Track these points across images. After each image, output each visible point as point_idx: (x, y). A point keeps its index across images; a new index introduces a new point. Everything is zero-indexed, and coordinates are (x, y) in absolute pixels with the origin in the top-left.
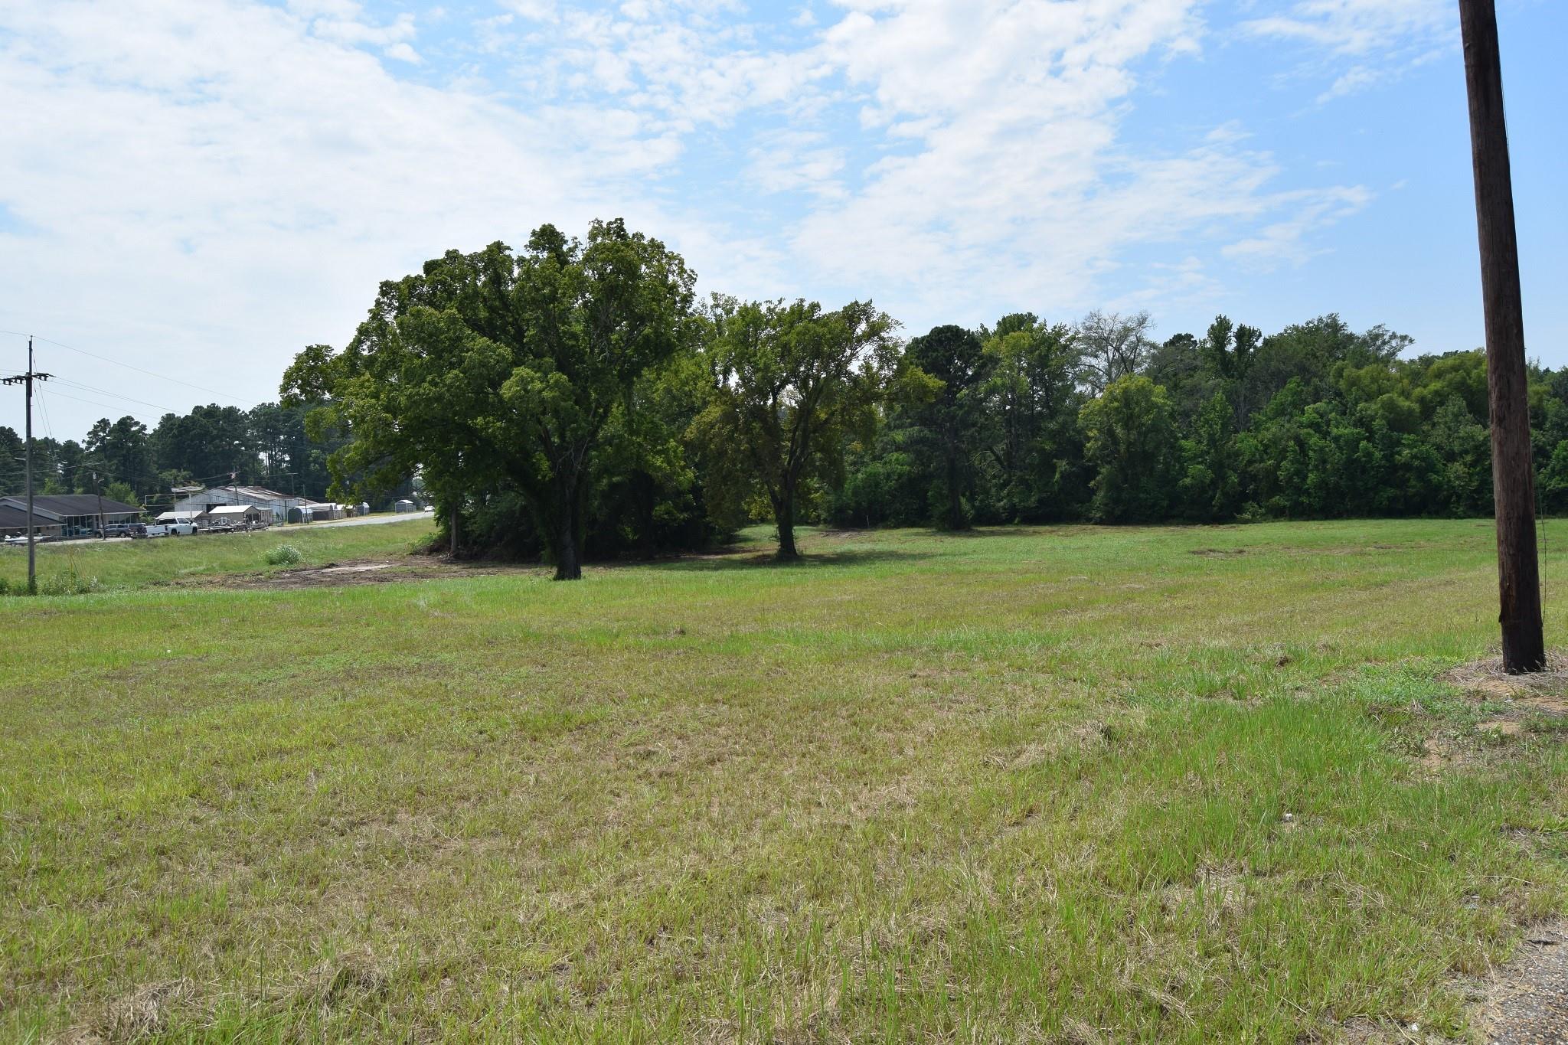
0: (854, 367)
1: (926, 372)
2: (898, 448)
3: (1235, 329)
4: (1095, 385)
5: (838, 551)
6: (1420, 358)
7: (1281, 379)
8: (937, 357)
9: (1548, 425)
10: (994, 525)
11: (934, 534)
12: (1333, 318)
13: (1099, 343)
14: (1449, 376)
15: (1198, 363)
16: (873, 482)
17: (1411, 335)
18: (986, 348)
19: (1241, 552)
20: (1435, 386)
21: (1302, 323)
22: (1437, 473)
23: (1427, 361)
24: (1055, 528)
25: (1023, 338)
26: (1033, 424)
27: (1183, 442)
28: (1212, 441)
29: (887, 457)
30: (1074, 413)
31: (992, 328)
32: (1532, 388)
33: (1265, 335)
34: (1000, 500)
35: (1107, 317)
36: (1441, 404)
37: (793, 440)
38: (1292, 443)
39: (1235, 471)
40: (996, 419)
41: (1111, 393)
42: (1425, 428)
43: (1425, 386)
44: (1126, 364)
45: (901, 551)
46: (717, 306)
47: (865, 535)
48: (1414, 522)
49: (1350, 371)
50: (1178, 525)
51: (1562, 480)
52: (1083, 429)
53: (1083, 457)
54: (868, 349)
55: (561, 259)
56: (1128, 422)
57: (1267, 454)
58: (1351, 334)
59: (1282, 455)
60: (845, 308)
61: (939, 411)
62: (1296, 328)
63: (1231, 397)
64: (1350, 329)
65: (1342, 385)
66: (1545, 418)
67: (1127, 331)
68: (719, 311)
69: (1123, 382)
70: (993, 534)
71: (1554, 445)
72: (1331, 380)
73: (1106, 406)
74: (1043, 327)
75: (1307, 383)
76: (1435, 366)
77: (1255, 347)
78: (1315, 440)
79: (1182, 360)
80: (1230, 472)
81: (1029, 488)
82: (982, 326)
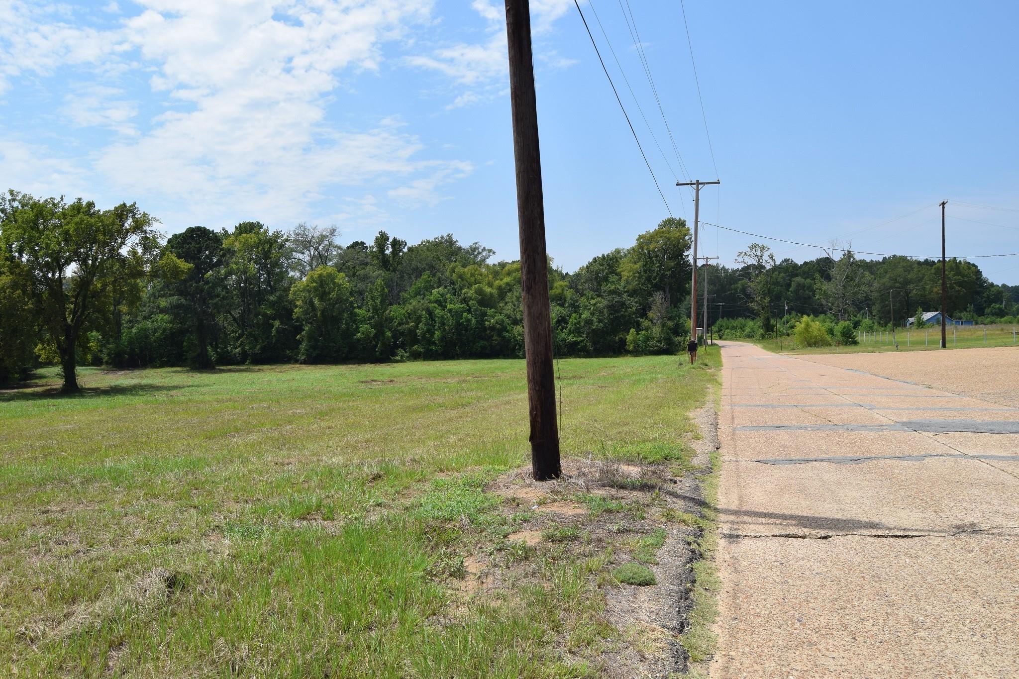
0: (124, 251)
1: (179, 257)
2: (163, 311)
3: (391, 240)
4: (303, 273)
5: (113, 384)
6: (499, 263)
7: (418, 272)
8: (189, 248)
9: (567, 305)
10: (231, 365)
11: (188, 372)
12: (450, 236)
13: (305, 244)
14: (514, 274)
15: (368, 260)
16: (144, 335)
17: (494, 250)
18: (226, 244)
19: (391, 381)
20: (507, 280)
21: (431, 239)
22: (508, 332)
23: (503, 265)
24: (273, 367)
25: (252, 238)
26: (260, 297)
27: (357, 310)
28: (375, 310)
29: (155, 317)
30: (287, 290)
31: (231, 230)
32: (558, 284)
33: (409, 245)
34: (236, 348)
35: (310, 228)
36: (510, 290)
37: (76, 304)
38: (424, 312)
39: (390, 329)
40: (234, 293)
41: (312, 277)
42: (501, 305)
43: (501, 280)
44: (322, 259)
45: (166, 385)
46: (14, 200)
47: (137, 373)
48: (495, 361)
49: (459, 269)
50: (354, 364)
51: (574, 336)
52: (292, 301)
53: (293, 320)
54: (134, 239)
56: (323, 296)
57: (410, 319)
58: (460, 247)
59: (418, 320)
60: (116, 208)
61: (191, 285)
62: (428, 241)
63: (388, 284)
64: (459, 244)
65: (454, 277)
66: (565, 301)
67: (322, 238)
68: (16, 204)
69: (319, 271)
70: (230, 371)
71: (570, 316)
72: (448, 273)
73: (308, 286)
74: (266, 232)
75: (434, 275)
76: (506, 268)
77: (403, 252)
78: (438, 312)
79: (358, 258)
80: (386, 330)
81: (256, 340)
82: (224, 229)
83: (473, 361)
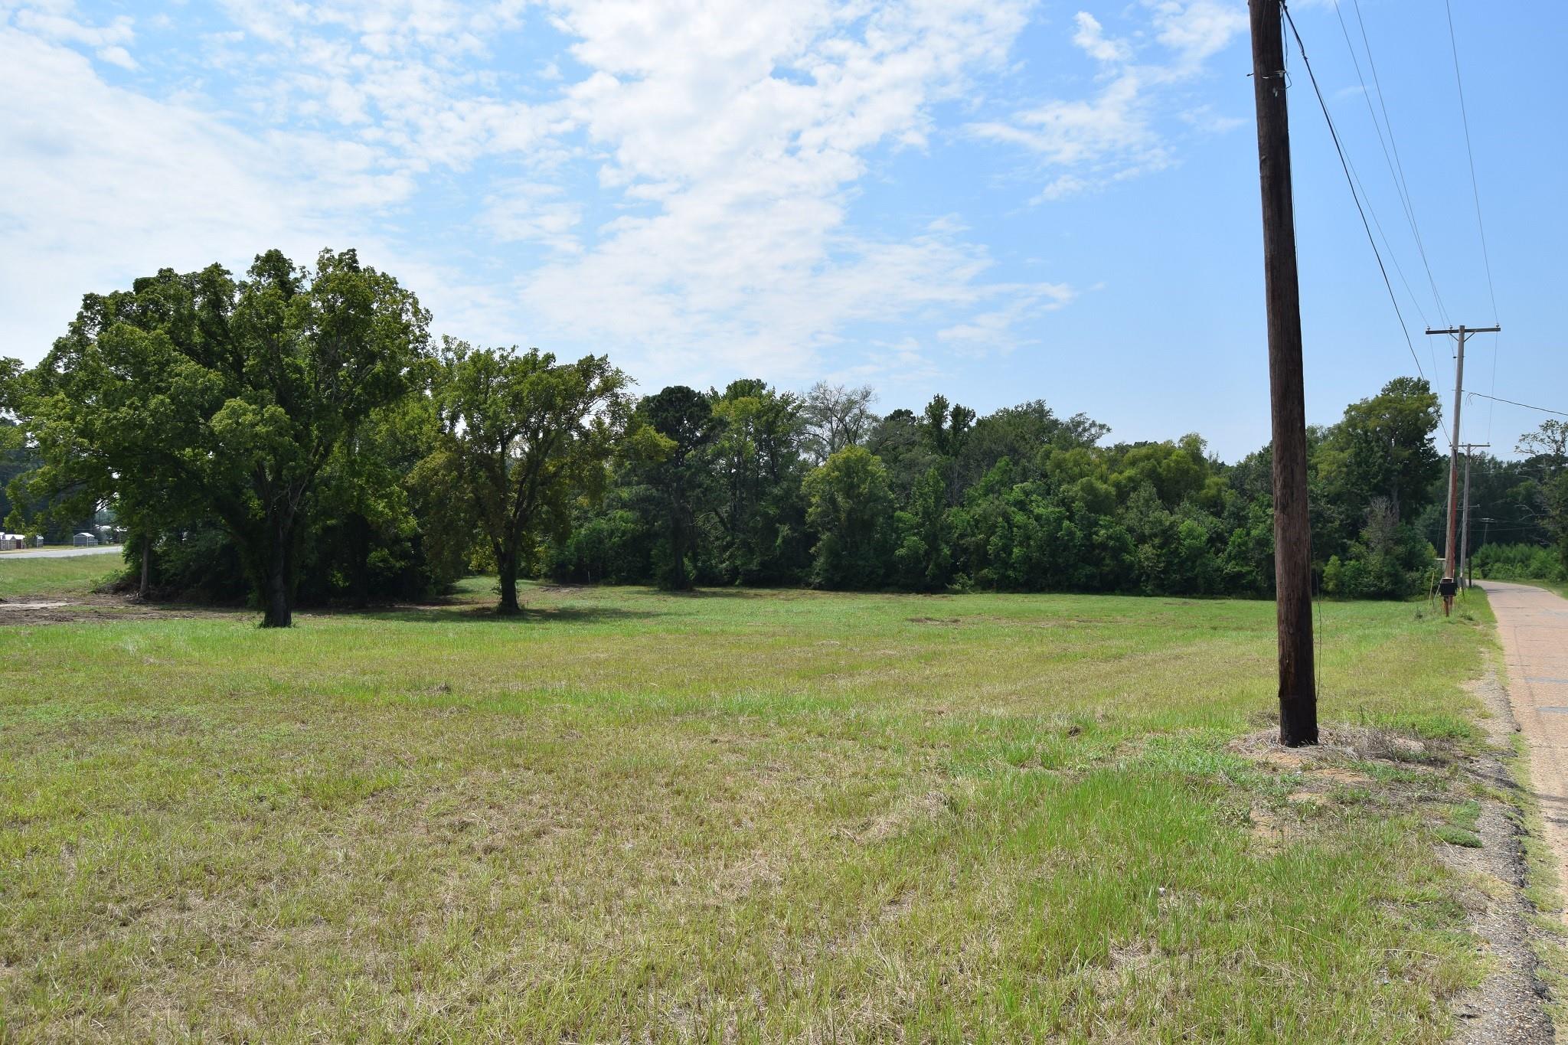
0: (586, 422)
1: (659, 430)
2: (624, 505)
3: (951, 408)
4: (819, 454)
5: (561, 606)
6: (1116, 446)
7: (991, 457)
8: (666, 417)
9: (1226, 514)
10: (715, 586)
11: (656, 593)
12: (1040, 403)
13: (825, 413)
14: (1141, 464)
15: (917, 438)
16: (596, 539)
17: (1109, 425)
18: (716, 411)
19: (954, 621)
20: (1129, 472)
21: (1012, 408)
22: (1129, 553)
23: (1122, 449)
24: (775, 592)
25: (752, 404)
26: (757, 489)
27: (898, 513)
28: (927, 514)
29: (612, 513)
30: (797, 480)
31: (722, 391)
32: (1211, 480)
33: (979, 415)
34: (722, 562)
35: (833, 389)
36: (1134, 489)
37: (520, 492)
38: (1000, 519)
39: (947, 543)
40: (721, 482)
41: (834, 462)
42: (1120, 511)
43: (1121, 473)
44: (849, 434)
45: (624, 609)
46: (448, 350)
47: (587, 591)
48: (1109, 598)
49: (1056, 454)
50: (893, 592)
51: (1237, 564)
52: (805, 496)
53: (805, 523)
54: (600, 405)
55: (287, 288)
56: (850, 490)
57: (977, 528)
58: (1057, 420)
59: (992, 530)
60: (580, 361)
61: (667, 471)
62: (1006, 411)
63: (945, 473)
64: (1054, 416)
65: (1049, 466)
66: (1223, 507)
67: (851, 404)
68: (450, 355)
69: (844, 452)
70: (714, 595)
71: (1231, 532)
72: (1038, 460)
73: (829, 475)
74: (771, 394)
75: (1016, 463)
76: (1130, 454)
77: (969, 427)
78: (1019, 518)
79: (901, 435)
80: (943, 546)
81: (751, 551)
82: (712, 389)
83: (1073, 597)
